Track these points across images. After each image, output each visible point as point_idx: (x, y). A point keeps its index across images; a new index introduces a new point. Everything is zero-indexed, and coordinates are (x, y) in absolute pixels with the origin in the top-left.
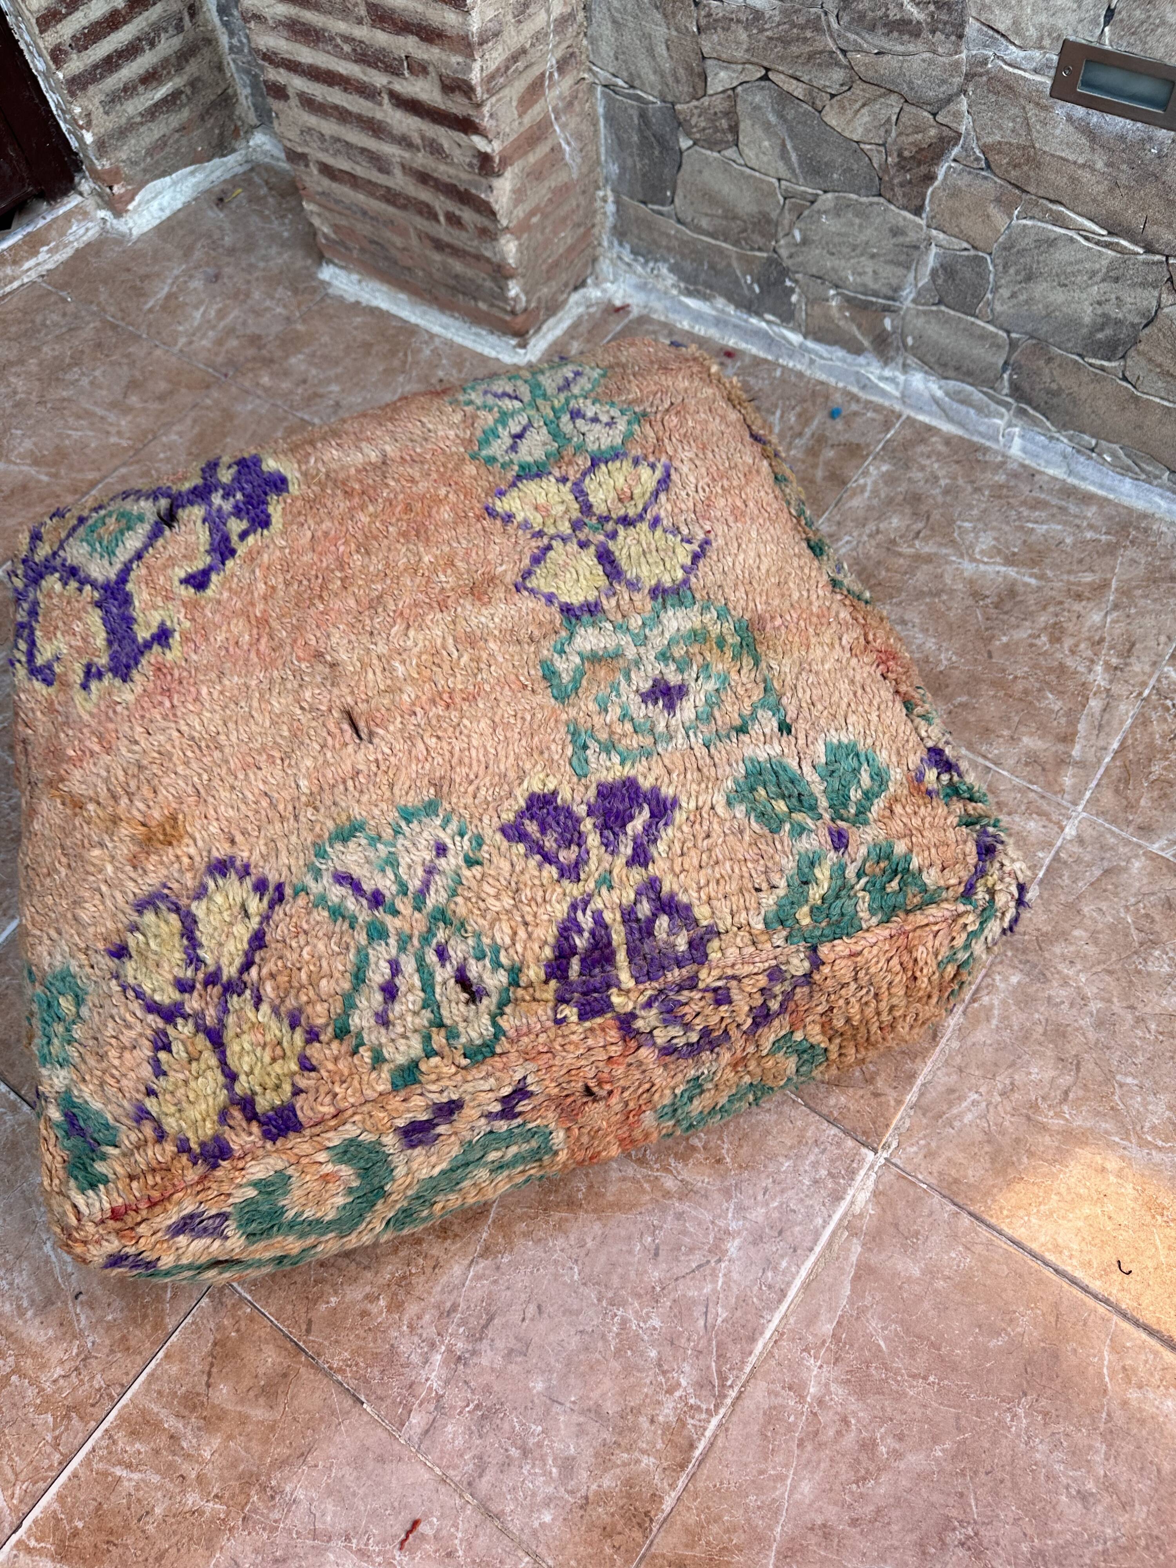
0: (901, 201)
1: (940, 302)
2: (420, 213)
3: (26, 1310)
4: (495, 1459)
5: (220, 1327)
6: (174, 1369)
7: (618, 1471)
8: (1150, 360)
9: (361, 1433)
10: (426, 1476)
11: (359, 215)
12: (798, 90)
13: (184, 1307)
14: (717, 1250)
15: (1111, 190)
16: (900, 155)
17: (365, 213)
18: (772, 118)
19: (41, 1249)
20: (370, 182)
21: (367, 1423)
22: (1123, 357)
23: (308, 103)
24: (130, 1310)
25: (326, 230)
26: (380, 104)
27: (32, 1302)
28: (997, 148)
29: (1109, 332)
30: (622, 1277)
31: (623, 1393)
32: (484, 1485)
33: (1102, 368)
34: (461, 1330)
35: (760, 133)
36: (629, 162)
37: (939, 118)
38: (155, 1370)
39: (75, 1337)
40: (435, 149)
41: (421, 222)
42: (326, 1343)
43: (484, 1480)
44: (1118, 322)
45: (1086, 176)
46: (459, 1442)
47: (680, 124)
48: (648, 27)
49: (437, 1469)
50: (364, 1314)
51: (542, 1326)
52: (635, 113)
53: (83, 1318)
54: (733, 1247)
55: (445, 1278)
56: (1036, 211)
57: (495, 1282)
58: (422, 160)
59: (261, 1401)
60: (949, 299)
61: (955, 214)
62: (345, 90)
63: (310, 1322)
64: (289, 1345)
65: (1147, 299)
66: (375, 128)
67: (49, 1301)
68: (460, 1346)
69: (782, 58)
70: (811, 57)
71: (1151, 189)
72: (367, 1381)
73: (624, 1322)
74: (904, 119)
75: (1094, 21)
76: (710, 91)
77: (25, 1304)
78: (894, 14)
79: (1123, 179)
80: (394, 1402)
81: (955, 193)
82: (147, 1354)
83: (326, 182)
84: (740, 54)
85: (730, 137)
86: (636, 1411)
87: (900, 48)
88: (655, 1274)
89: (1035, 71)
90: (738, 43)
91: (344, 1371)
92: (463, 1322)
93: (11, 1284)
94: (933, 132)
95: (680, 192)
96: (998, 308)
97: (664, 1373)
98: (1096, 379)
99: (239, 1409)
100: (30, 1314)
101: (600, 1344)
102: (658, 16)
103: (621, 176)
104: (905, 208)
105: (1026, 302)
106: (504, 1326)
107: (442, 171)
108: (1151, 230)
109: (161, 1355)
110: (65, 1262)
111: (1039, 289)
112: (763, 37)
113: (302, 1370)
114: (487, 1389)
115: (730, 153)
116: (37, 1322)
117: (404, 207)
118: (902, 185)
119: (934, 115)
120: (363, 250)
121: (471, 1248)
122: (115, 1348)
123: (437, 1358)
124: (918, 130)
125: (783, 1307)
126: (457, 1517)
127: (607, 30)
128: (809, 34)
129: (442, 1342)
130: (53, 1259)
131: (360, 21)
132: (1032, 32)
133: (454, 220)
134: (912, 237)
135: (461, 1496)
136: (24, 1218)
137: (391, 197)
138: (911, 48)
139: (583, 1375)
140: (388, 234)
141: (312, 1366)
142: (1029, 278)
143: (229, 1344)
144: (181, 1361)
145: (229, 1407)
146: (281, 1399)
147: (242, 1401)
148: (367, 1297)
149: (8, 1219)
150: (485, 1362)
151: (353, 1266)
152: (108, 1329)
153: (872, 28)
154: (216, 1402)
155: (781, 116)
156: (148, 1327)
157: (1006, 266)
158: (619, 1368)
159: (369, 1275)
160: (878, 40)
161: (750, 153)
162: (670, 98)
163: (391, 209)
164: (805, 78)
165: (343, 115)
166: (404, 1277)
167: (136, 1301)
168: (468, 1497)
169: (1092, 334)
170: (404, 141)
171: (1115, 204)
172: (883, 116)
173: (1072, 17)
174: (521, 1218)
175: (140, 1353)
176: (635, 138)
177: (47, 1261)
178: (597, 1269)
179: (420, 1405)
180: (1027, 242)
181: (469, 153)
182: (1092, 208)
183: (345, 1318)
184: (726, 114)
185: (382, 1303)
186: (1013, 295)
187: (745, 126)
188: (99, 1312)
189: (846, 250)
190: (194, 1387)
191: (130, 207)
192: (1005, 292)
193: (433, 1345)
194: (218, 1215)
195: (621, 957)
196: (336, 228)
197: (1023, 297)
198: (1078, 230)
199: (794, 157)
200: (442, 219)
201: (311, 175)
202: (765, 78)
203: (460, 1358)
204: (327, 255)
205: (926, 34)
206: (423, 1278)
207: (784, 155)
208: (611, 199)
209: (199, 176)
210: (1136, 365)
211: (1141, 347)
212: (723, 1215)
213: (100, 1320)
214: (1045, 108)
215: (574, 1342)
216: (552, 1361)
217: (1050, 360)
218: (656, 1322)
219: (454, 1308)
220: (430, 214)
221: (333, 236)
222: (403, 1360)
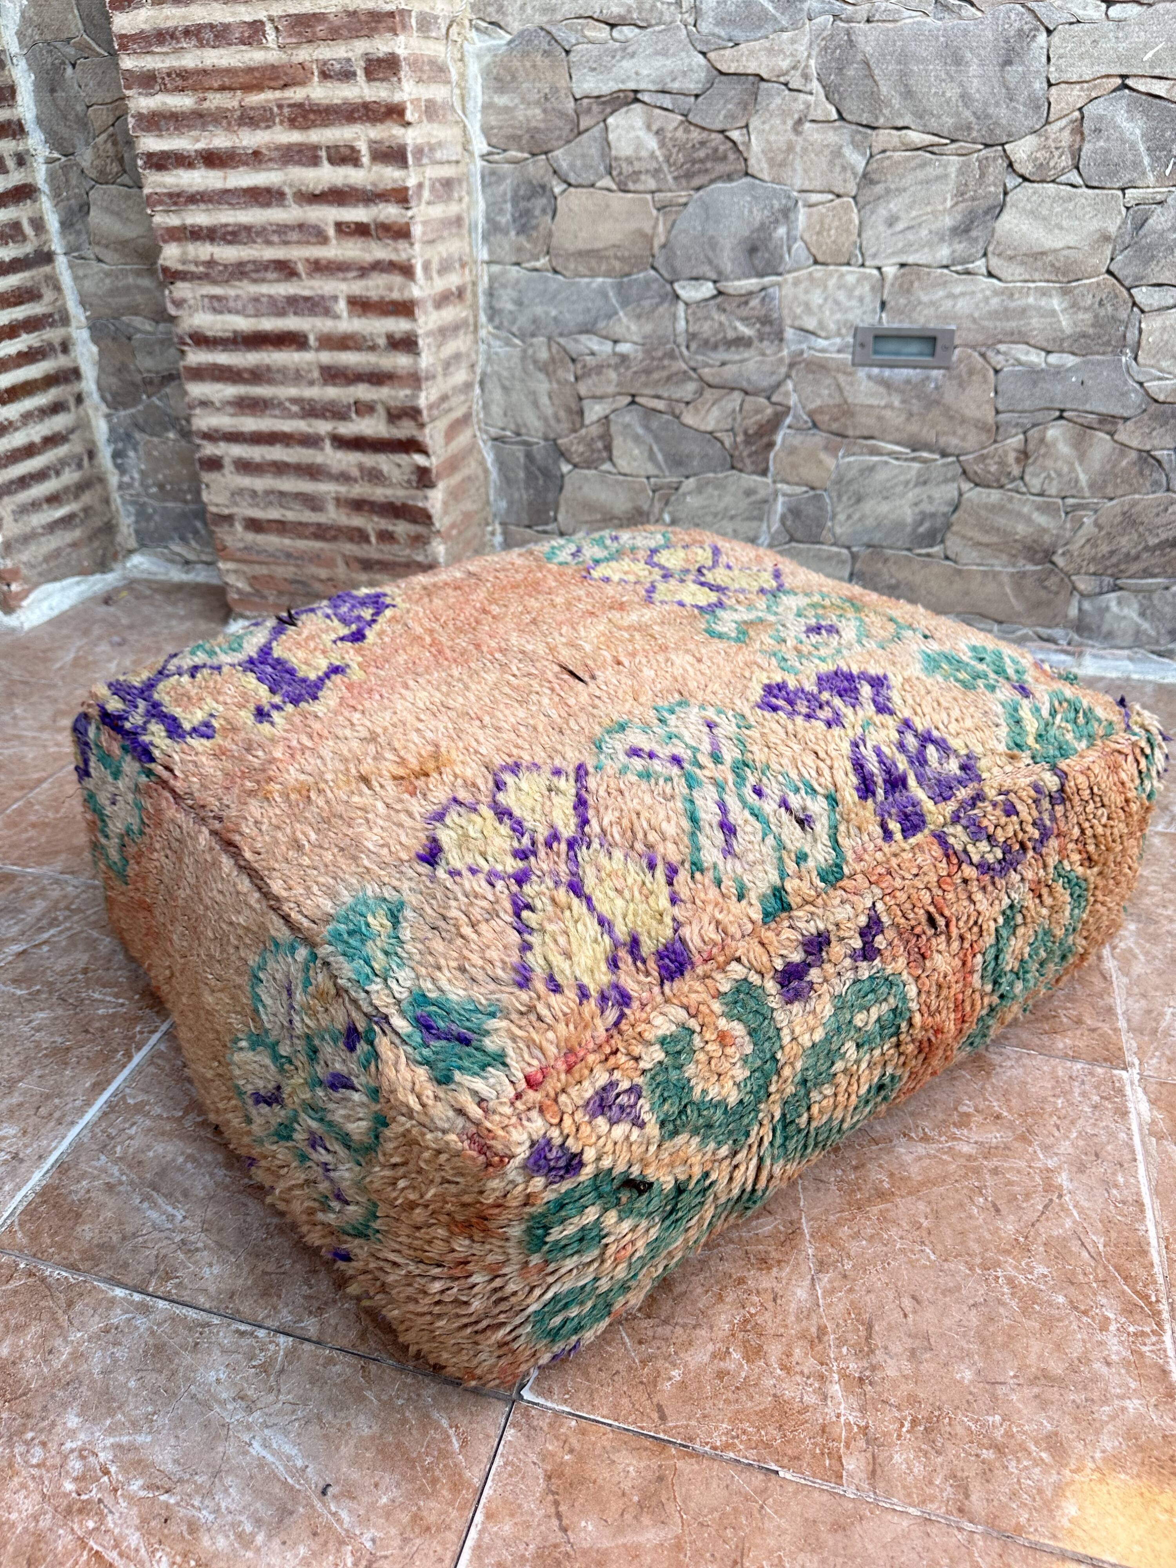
0: (750, 467)
1: (792, 539)
2: (351, 539)
3: (253, 1535)
4: (972, 1470)
5: (544, 1456)
6: (507, 1528)
7: (1110, 1427)
8: (963, 537)
9: (795, 1508)
10: (905, 1524)
11: (283, 559)
12: (660, 405)
13: (485, 1451)
14: (1049, 1187)
15: (908, 419)
16: (745, 433)
17: (289, 555)
18: (640, 431)
19: (245, 1453)
20: (300, 524)
21: (796, 1493)
22: (942, 541)
23: (245, 466)
24: (413, 1480)
25: (240, 585)
26: (322, 449)
27: (258, 1522)
28: (820, 410)
29: (927, 525)
30: (979, 1241)
31: (1058, 1347)
32: (977, 1502)
33: (928, 555)
34: (844, 1350)
35: (630, 444)
36: (516, 496)
37: (774, 399)
38: (480, 1539)
39: (342, 1543)
40: (374, 476)
41: (350, 548)
42: (693, 1423)
43: (974, 1498)
44: (933, 515)
45: (888, 413)
46: (918, 1469)
47: (562, 454)
48: (532, 385)
49: (911, 1510)
50: (721, 1375)
51: (930, 1314)
52: (521, 456)
53: (344, 1515)
54: (1063, 1179)
55: (793, 1306)
56: (856, 449)
57: (851, 1290)
58: (358, 491)
59: (646, 1520)
60: (798, 535)
61: (794, 466)
62: (288, 445)
63: (660, 1408)
64: (647, 1443)
65: (949, 491)
66: (312, 472)
67: (284, 1512)
68: (853, 1367)
69: (646, 385)
70: (669, 379)
71: (936, 412)
72: (768, 1446)
73: (1010, 1281)
74: (746, 406)
75: (874, 311)
76: (587, 421)
77: (248, 1528)
78: (731, 335)
79: (915, 409)
80: (814, 1456)
81: (792, 451)
82: (461, 1525)
83: (250, 537)
84: (611, 389)
85: (605, 454)
86: (1085, 1360)
87: (737, 357)
88: (1009, 1227)
89: (839, 351)
90: (609, 382)
91: (733, 1445)
92: (842, 1342)
93: (217, 1511)
94: (769, 411)
95: (562, 509)
96: (838, 530)
97: (1085, 1313)
98: (925, 565)
99: (621, 1541)
100: (260, 1538)
101: (1002, 1310)
102: (541, 376)
103: (508, 511)
104: (754, 473)
105: (860, 519)
106: (890, 1328)
107: (379, 493)
108: (943, 440)
109: (479, 1517)
110: (289, 1458)
111: (868, 506)
112: (629, 373)
113: (679, 1464)
114: (913, 1400)
115: (607, 466)
116: (276, 1544)
117: (335, 538)
118: (750, 456)
119: (769, 398)
120: (281, 593)
121: (804, 1268)
122: (408, 1534)
123: (835, 1389)
124: (757, 412)
125: (1149, 1214)
126: (970, 1554)
127: (497, 395)
128: (666, 362)
129: (831, 1370)
130: (270, 1458)
131: (311, 383)
132: (832, 327)
133: (386, 537)
134: (762, 493)
135: (960, 1529)
136: (206, 1426)
137: (321, 532)
138: (746, 355)
139: (1005, 1345)
140: (313, 570)
141: (691, 1456)
142: (859, 500)
143: (567, 1471)
144: (512, 1515)
145: (606, 1544)
146: (671, 1507)
147: (620, 1531)
148: (714, 1356)
149: (182, 1434)
150: (891, 1372)
151: (679, 1330)
152: (388, 1515)
153: (715, 347)
154: (585, 1545)
155: (647, 428)
156: (445, 1492)
157: (839, 496)
158: (1037, 1325)
159: (703, 1333)
160: (722, 355)
161: (623, 464)
162: (552, 436)
163: (318, 545)
164: (666, 395)
165: (280, 468)
166: (746, 1321)
167: (413, 1468)
168: (970, 1527)
169: (914, 530)
170: (344, 477)
171: (913, 428)
172: (729, 407)
173: (858, 312)
174: (839, 1224)
175: (449, 1528)
176: (522, 475)
177: (262, 1463)
178: (949, 1243)
179: (847, 1446)
180: (853, 473)
181: (408, 470)
182: (897, 436)
183: (701, 1388)
184: (601, 437)
185: (736, 1356)
186: (849, 517)
187: (618, 443)
188: (365, 1499)
189: (709, 519)
190: (545, 1539)
191: (24, 603)
192: (842, 517)
193: (822, 1378)
194: (630, 1090)
195: (912, 781)
196: (253, 580)
197: (856, 517)
198: (890, 454)
199: (660, 457)
200: (373, 539)
201: (234, 534)
202: (633, 402)
203: (861, 1379)
204: (237, 610)
205: (756, 343)
206: (767, 1315)
207: (652, 457)
208: (498, 529)
209: (83, 587)
210: (954, 544)
211: (955, 528)
212: (1034, 1156)
213: (372, 1507)
214: (850, 374)
215: (974, 1319)
216: (963, 1343)
217: (886, 561)
218: (1041, 1269)
219: (822, 1331)
220: (360, 536)
221: (248, 589)
222: (796, 1406)
